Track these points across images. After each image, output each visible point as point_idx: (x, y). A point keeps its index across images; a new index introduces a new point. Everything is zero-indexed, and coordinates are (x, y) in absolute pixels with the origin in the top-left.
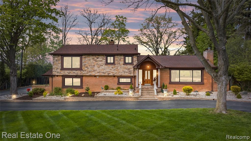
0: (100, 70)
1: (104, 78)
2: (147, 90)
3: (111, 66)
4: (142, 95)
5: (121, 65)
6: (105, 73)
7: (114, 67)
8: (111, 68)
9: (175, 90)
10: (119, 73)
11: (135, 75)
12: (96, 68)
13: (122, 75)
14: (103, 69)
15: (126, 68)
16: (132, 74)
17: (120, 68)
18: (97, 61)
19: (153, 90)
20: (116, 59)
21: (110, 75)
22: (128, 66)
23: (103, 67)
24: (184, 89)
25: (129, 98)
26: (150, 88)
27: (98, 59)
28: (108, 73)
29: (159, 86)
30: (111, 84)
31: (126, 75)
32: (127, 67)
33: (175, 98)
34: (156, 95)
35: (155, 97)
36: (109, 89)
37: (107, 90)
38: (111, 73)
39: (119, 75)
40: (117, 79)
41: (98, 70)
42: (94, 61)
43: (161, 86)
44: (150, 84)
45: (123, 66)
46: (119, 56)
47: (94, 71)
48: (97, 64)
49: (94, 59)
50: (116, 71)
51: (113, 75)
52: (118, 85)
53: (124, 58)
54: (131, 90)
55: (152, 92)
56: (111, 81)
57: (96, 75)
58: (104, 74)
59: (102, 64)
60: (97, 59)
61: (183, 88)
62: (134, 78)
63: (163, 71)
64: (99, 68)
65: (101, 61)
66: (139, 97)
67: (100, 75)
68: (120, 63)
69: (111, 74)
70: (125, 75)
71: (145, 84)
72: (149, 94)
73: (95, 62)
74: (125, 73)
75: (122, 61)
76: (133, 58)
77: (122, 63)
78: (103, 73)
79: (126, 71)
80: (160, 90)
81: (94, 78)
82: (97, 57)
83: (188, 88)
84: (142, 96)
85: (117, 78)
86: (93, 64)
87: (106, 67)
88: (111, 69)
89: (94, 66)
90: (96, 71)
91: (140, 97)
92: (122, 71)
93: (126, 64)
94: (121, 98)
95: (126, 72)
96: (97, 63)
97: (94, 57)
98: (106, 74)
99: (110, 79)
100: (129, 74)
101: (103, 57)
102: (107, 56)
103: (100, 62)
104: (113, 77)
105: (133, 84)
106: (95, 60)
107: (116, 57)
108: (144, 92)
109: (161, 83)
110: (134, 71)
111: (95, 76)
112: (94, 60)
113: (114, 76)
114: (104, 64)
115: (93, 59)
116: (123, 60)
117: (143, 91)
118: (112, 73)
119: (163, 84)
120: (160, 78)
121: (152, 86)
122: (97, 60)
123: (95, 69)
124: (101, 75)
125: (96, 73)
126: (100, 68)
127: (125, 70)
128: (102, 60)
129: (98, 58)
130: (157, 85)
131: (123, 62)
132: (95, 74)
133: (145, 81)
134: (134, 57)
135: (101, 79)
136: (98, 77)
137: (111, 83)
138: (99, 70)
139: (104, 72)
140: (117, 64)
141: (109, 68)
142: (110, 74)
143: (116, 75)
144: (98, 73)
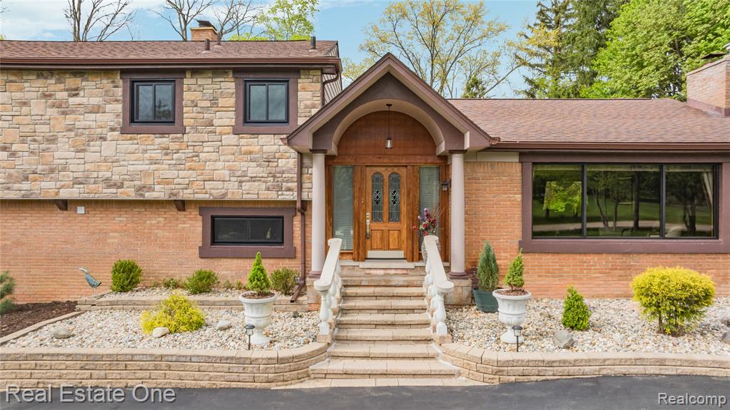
0: (88, 166)
1: (120, 219)
2: (378, 290)
3: (158, 141)
4: (343, 334)
5: (218, 137)
6: (121, 186)
7: (174, 146)
8: (157, 155)
9: (579, 299)
10: (208, 185)
11: (305, 197)
12: (63, 152)
13: (226, 194)
14: (105, 161)
15: (251, 153)
16: (289, 189)
17: (214, 156)
18: (73, 112)
19: (421, 296)
20: (187, 96)
21: (149, 196)
22: (263, 139)
23: (108, 149)
24: (646, 292)
25: (235, 367)
26: (401, 280)
27: (76, 95)
28: (137, 183)
29: (458, 266)
30: (158, 250)
31: (254, 197)
32: (257, 148)
33: (589, 362)
34: (442, 338)
35: (434, 348)
36: (140, 286)
37: (123, 289)
38: (157, 187)
39: (206, 197)
40: (200, 224)
41: (77, 169)
42: (52, 112)
43: (475, 264)
44: (401, 254)
45: (233, 139)
46: (209, 81)
47: (52, 171)
48: (70, 130)
49: (50, 96)
50: (190, 169)
51: (166, 198)
52: (201, 257)
53: (237, 92)
54: (251, 305)
55: (412, 310)
56: (160, 233)
57: (65, 194)
58: (114, 190)
59: (99, 130)
60: (70, 96)
61: (640, 279)
62: (303, 214)
63: (481, 172)
64: (81, 155)
65: (97, 110)
66: (311, 355)
67: (91, 197)
68: (216, 122)
69: (158, 193)
70: (246, 197)
71: (370, 254)
72: (393, 325)
73: (56, 115)
74: (246, 186)
75: (225, 109)
76: (297, 90)
77: (227, 122)
78: (109, 183)
79: (253, 170)
80: (466, 293)
81: (59, 216)
82: (72, 82)
83: (684, 287)
84: (337, 339)
85: (200, 218)
86: (45, 128)
87: (127, 144)
88: (154, 162)
89: (52, 140)
90: (64, 170)
91: (321, 351)
92: (227, 172)
93: (248, 127)
94: (169, 368)
95: (253, 179)
96: (70, 119)
97: (51, 84)
98: (129, 193)
99: (155, 220)
100: (268, 189)
101: (106, 82)
102: (135, 77)
103: (92, 116)
104: (173, 212)
105: (299, 255)
106: (59, 106)
107: (188, 81)
108: (361, 310)
109: (468, 246)
110: (300, 174)
111: (64, 205)
112: (50, 102)
113: (182, 205)
114: (113, 130)
115: (46, 96)
116: (232, 101)
117: (351, 304)
118: (166, 181)
119: (488, 250)
120: (466, 213)
121: (411, 265)
122: (73, 100)
123: (56, 162)
124: (97, 197)
125: (62, 187)
126: (89, 156)
127: (243, 166)
128: (99, 106)
129: (75, 92)
130: (445, 255)
131: (232, 115)
132: (57, 194)
133: (367, 237)
134: (303, 82)
135: (99, 220)
136: (81, 210)
137: (162, 246)
138: (81, 168)
139: (115, 178)
140: (194, 128)
141: (145, 151)
142: (151, 189)
143: (191, 197)
144: (77, 182)
